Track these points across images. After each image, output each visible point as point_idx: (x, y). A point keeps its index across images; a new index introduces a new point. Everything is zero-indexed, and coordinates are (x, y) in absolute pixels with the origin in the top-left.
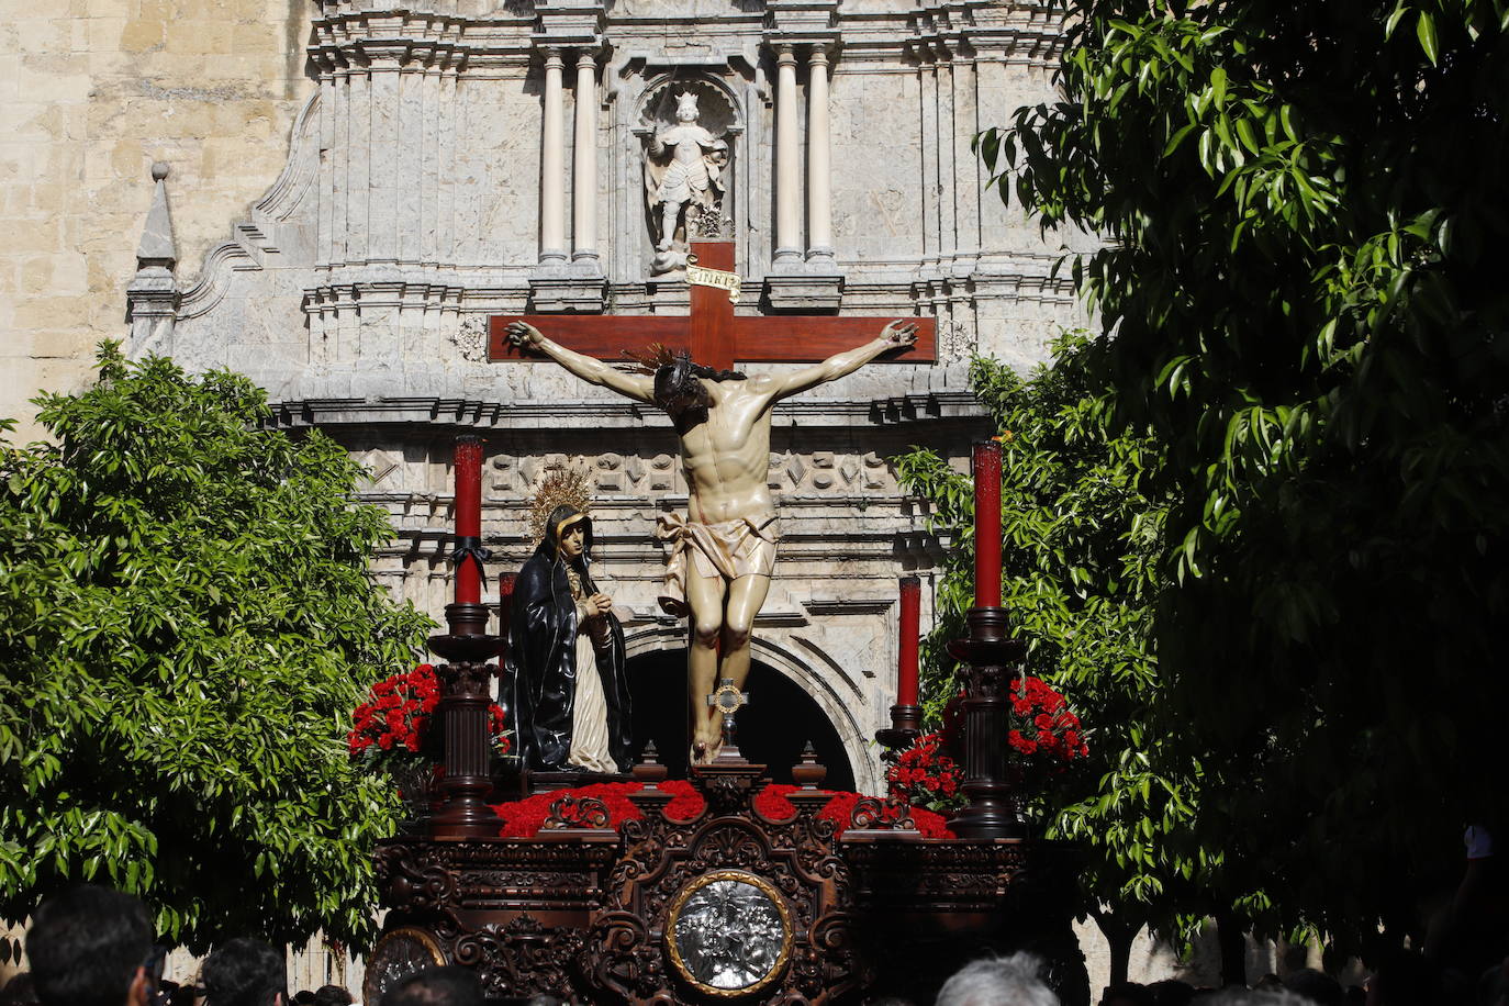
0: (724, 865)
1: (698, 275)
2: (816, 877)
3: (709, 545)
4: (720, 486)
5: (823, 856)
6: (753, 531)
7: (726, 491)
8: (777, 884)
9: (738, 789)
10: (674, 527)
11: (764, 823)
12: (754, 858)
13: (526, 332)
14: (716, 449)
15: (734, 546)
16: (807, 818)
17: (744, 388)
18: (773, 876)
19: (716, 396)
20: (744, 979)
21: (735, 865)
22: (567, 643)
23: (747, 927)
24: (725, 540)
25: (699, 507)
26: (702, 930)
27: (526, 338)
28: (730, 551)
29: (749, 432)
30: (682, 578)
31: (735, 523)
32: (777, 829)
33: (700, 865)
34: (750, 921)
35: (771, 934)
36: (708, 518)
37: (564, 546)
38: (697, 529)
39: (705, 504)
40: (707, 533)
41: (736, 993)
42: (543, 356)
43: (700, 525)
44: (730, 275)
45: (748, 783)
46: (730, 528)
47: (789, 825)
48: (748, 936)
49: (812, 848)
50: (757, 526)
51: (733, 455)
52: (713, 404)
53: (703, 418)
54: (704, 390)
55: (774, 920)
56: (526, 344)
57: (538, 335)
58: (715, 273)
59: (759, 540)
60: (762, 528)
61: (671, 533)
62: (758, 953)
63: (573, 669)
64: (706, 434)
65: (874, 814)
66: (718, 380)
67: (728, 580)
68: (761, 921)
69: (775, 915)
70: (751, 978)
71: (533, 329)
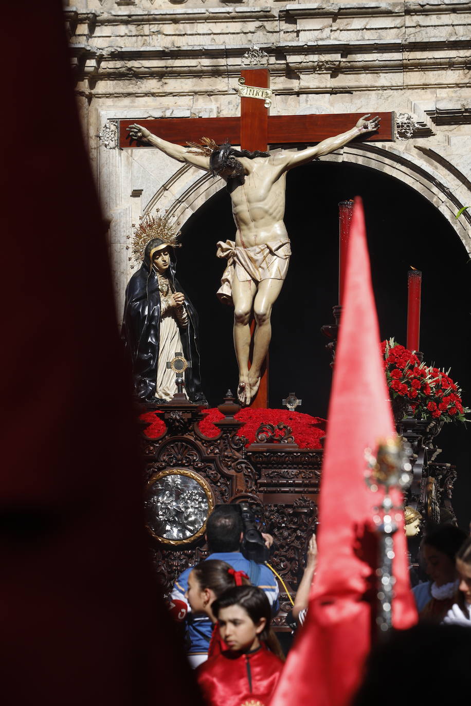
0: (175, 465)
1: (245, 91)
2: (232, 472)
3: (245, 261)
4: (252, 224)
5: (237, 459)
6: (271, 252)
7: (256, 227)
8: (207, 477)
9: (183, 419)
10: (228, 249)
11: (201, 440)
12: (194, 461)
13: (140, 130)
14: (249, 201)
15: (260, 261)
16: (227, 436)
17: (267, 163)
18: (205, 472)
19: (249, 168)
20: (184, 534)
21: (183, 465)
22: (154, 323)
23: (187, 503)
24: (255, 258)
25: (241, 237)
26: (159, 504)
27: (139, 134)
28: (257, 264)
29: (269, 190)
30: (231, 281)
31: (262, 247)
32: (209, 443)
33: (161, 465)
34: (188, 499)
35: (201, 507)
36: (246, 244)
37: (157, 264)
38: (240, 251)
39: (244, 236)
40: (244, 254)
41: (179, 543)
42: (149, 144)
43: (241, 248)
44: (265, 90)
45: (189, 416)
46: (258, 250)
47: (216, 441)
48: (187, 508)
49: (230, 454)
50: (273, 249)
51: (260, 205)
52: (247, 173)
53: (241, 182)
54: (241, 165)
55: (203, 498)
56: (140, 137)
57: (147, 132)
58: (256, 89)
59: (275, 257)
60: (277, 249)
61: (225, 254)
62: (192, 518)
63: (158, 338)
64: (243, 191)
65: (270, 434)
66: (251, 158)
67: (257, 283)
68: (195, 499)
69: (204, 496)
70: (188, 534)
71: (143, 129)
